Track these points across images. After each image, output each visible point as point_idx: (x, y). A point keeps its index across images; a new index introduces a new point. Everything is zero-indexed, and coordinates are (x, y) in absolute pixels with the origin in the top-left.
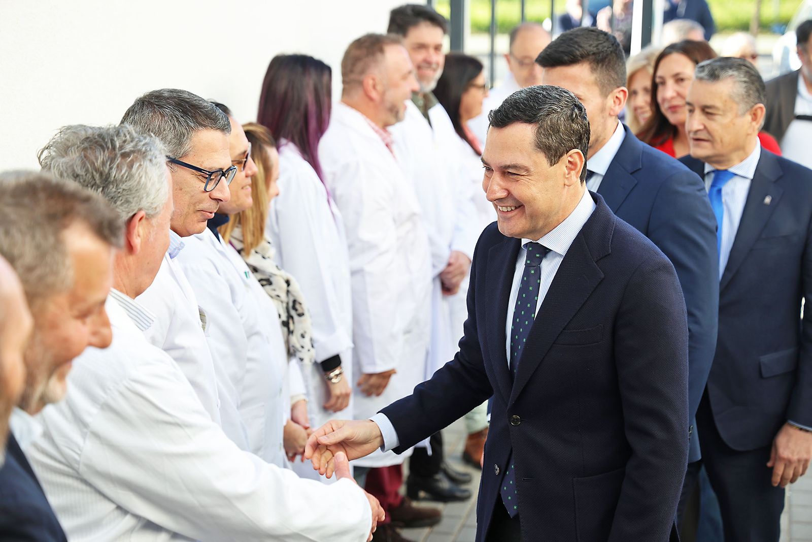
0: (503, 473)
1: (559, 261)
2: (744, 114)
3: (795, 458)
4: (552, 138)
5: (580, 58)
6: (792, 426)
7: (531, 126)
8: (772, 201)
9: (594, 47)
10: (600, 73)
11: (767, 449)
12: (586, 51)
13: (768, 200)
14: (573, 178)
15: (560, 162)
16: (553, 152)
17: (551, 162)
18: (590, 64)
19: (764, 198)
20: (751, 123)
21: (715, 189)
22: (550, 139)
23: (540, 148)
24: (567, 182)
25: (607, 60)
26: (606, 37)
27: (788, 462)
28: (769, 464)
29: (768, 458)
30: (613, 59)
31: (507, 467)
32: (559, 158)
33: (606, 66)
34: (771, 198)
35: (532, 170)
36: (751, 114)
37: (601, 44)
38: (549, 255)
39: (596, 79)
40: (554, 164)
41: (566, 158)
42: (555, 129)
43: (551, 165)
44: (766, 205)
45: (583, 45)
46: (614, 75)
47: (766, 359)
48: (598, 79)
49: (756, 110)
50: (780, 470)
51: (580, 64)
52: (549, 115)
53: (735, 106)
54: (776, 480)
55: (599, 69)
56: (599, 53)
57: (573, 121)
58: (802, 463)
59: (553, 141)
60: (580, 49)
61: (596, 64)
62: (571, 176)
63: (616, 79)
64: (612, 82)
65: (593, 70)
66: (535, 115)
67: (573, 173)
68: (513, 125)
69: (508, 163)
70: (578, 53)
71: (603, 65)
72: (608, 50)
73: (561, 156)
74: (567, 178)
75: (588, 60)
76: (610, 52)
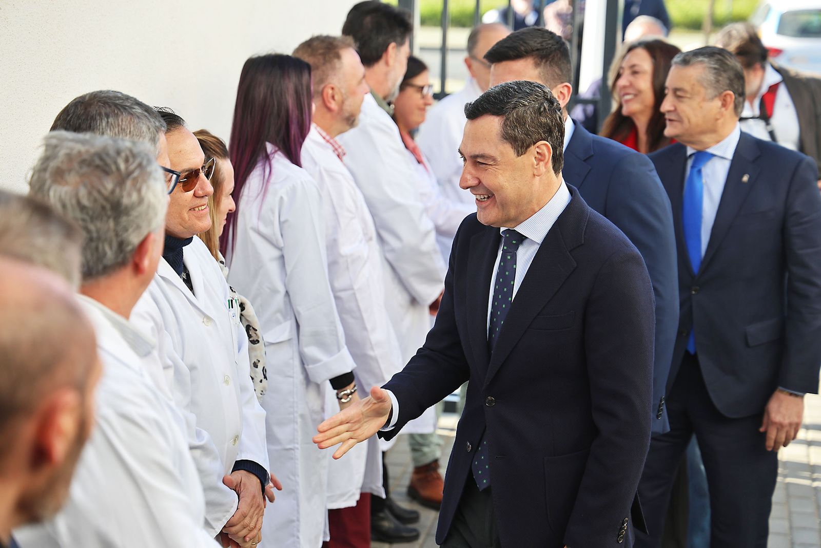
0: (475, 450)
1: (535, 248)
2: (712, 99)
3: (786, 421)
4: (518, 130)
5: (524, 53)
6: (782, 391)
7: (498, 118)
8: (750, 179)
9: (538, 44)
10: (544, 68)
11: (759, 414)
12: (531, 46)
13: (745, 178)
14: (541, 168)
15: (527, 153)
16: (520, 143)
17: (518, 153)
18: (534, 59)
19: (742, 177)
20: (720, 108)
21: (696, 170)
22: (516, 130)
23: (506, 139)
24: (536, 172)
25: (551, 56)
26: (550, 36)
27: (780, 426)
28: (762, 429)
29: (760, 424)
30: (557, 55)
31: (480, 443)
32: (526, 149)
33: (550, 62)
34: (748, 176)
35: (499, 160)
36: (720, 100)
37: (545, 41)
38: (526, 242)
39: (540, 74)
40: (522, 154)
41: (533, 150)
42: (520, 121)
43: (518, 156)
44: (744, 183)
45: (528, 42)
46: (557, 70)
47: (752, 329)
48: (542, 74)
49: (725, 96)
50: (772, 434)
51: (524, 59)
52: (516, 108)
53: (703, 91)
54: (770, 443)
55: (543, 64)
56: (543, 49)
57: (540, 114)
58: (793, 427)
59: (519, 133)
60: (525, 45)
61: (540, 60)
62: (540, 167)
63: (560, 75)
64: (556, 77)
65: (537, 65)
66: (503, 108)
67: (542, 163)
68: (483, 116)
69: (477, 153)
70: (523, 48)
71: (546, 61)
72: (553, 47)
73: (528, 146)
74: (536, 168)
75: (533, 56)
76: (554, 49)
